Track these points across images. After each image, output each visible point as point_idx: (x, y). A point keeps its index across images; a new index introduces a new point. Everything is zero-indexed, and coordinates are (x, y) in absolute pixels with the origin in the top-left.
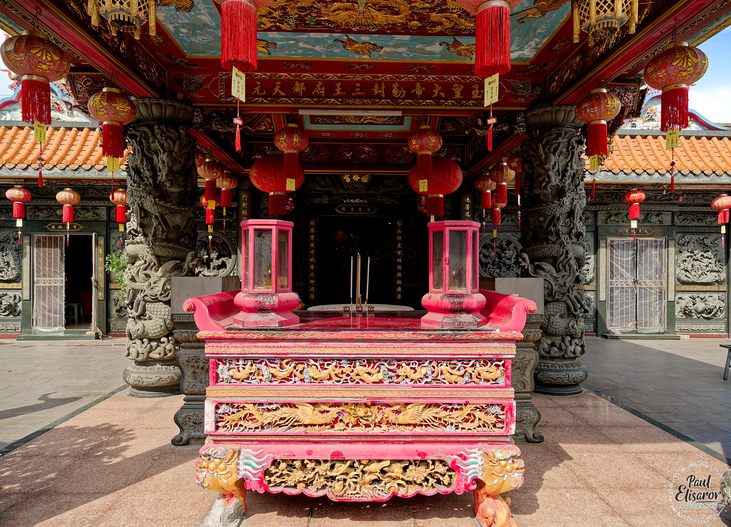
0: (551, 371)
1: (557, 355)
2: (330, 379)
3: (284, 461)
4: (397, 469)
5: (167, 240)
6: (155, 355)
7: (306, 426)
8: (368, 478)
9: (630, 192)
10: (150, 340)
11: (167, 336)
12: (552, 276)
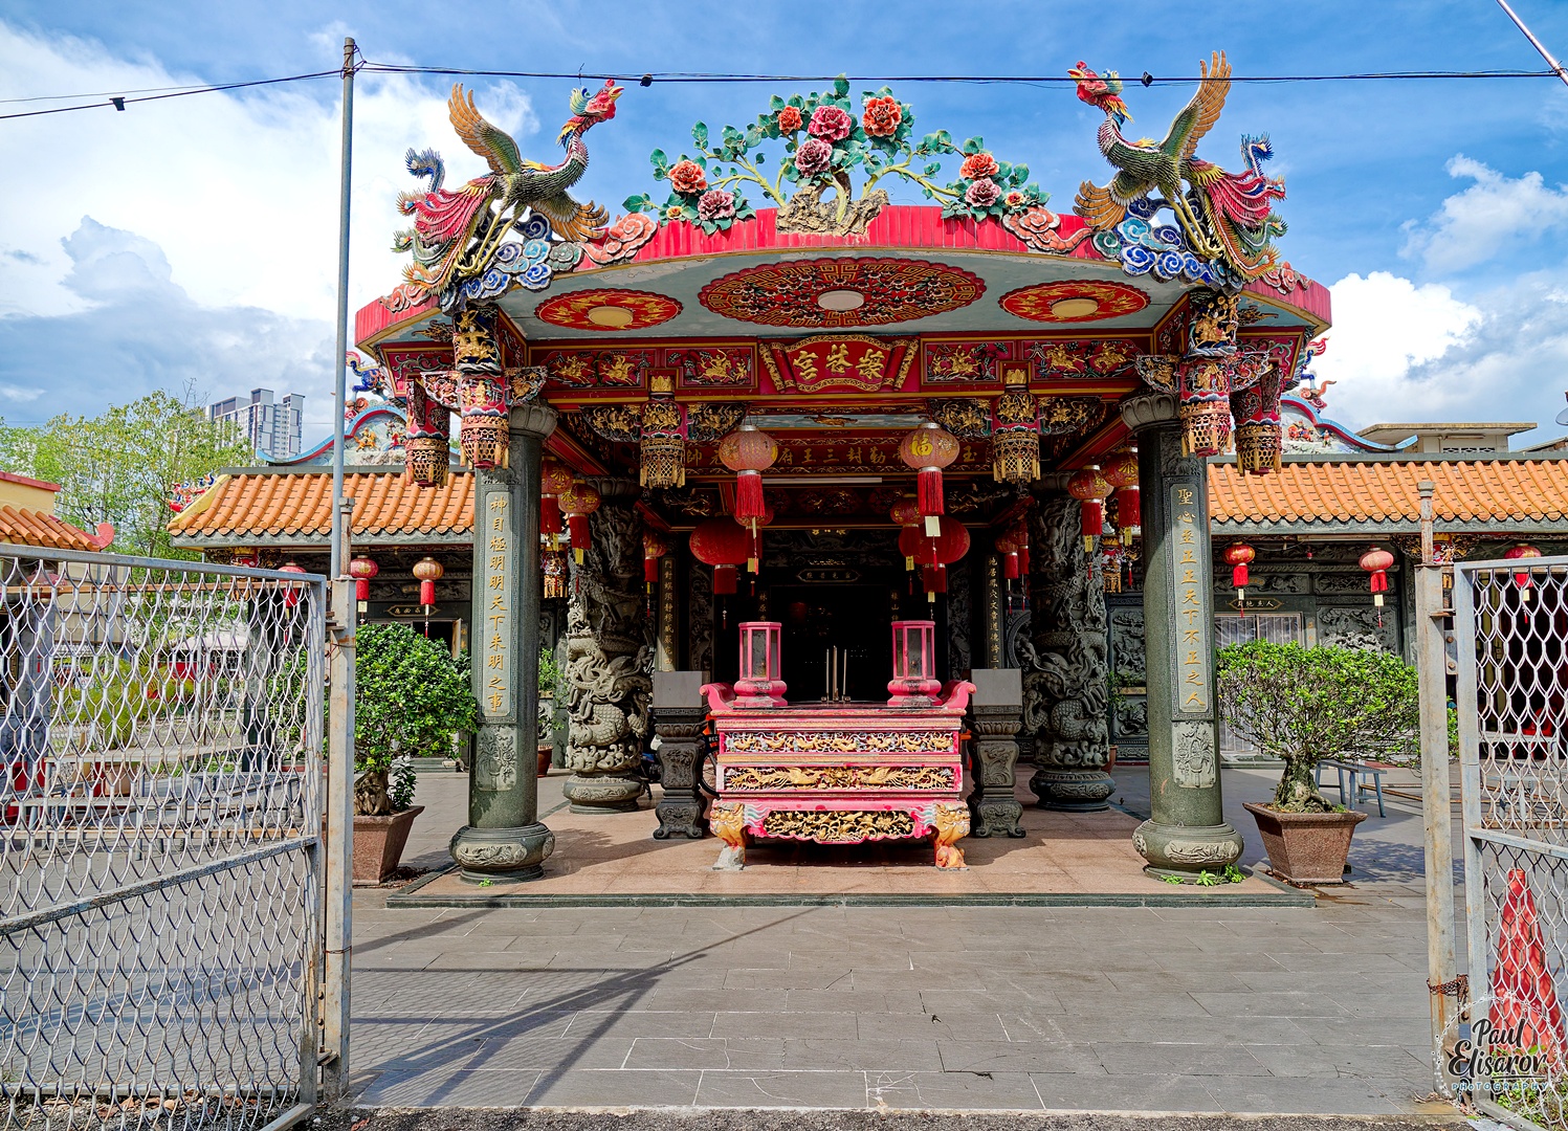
0: (1066, 782)
1: (1072, 763)
2: (814, 748)
3: (779, 812)
4: (868, 819)
5: (617, 633)
6: (603, 765)
7: (795, 785)
8: (845, 827)
9: (1232, 547)
10: (598, 748)
11: (616, 743)
12: (1062, 669)
